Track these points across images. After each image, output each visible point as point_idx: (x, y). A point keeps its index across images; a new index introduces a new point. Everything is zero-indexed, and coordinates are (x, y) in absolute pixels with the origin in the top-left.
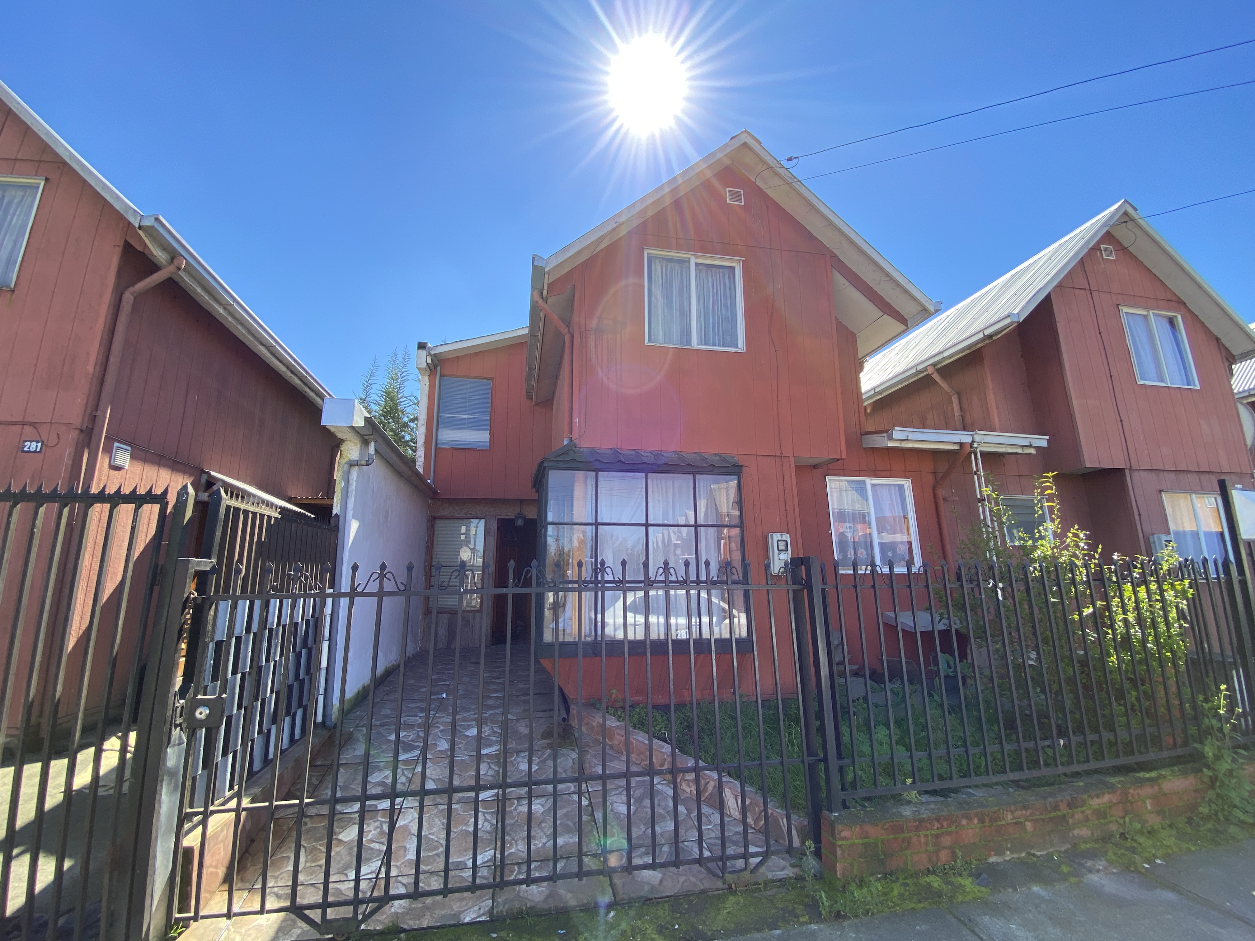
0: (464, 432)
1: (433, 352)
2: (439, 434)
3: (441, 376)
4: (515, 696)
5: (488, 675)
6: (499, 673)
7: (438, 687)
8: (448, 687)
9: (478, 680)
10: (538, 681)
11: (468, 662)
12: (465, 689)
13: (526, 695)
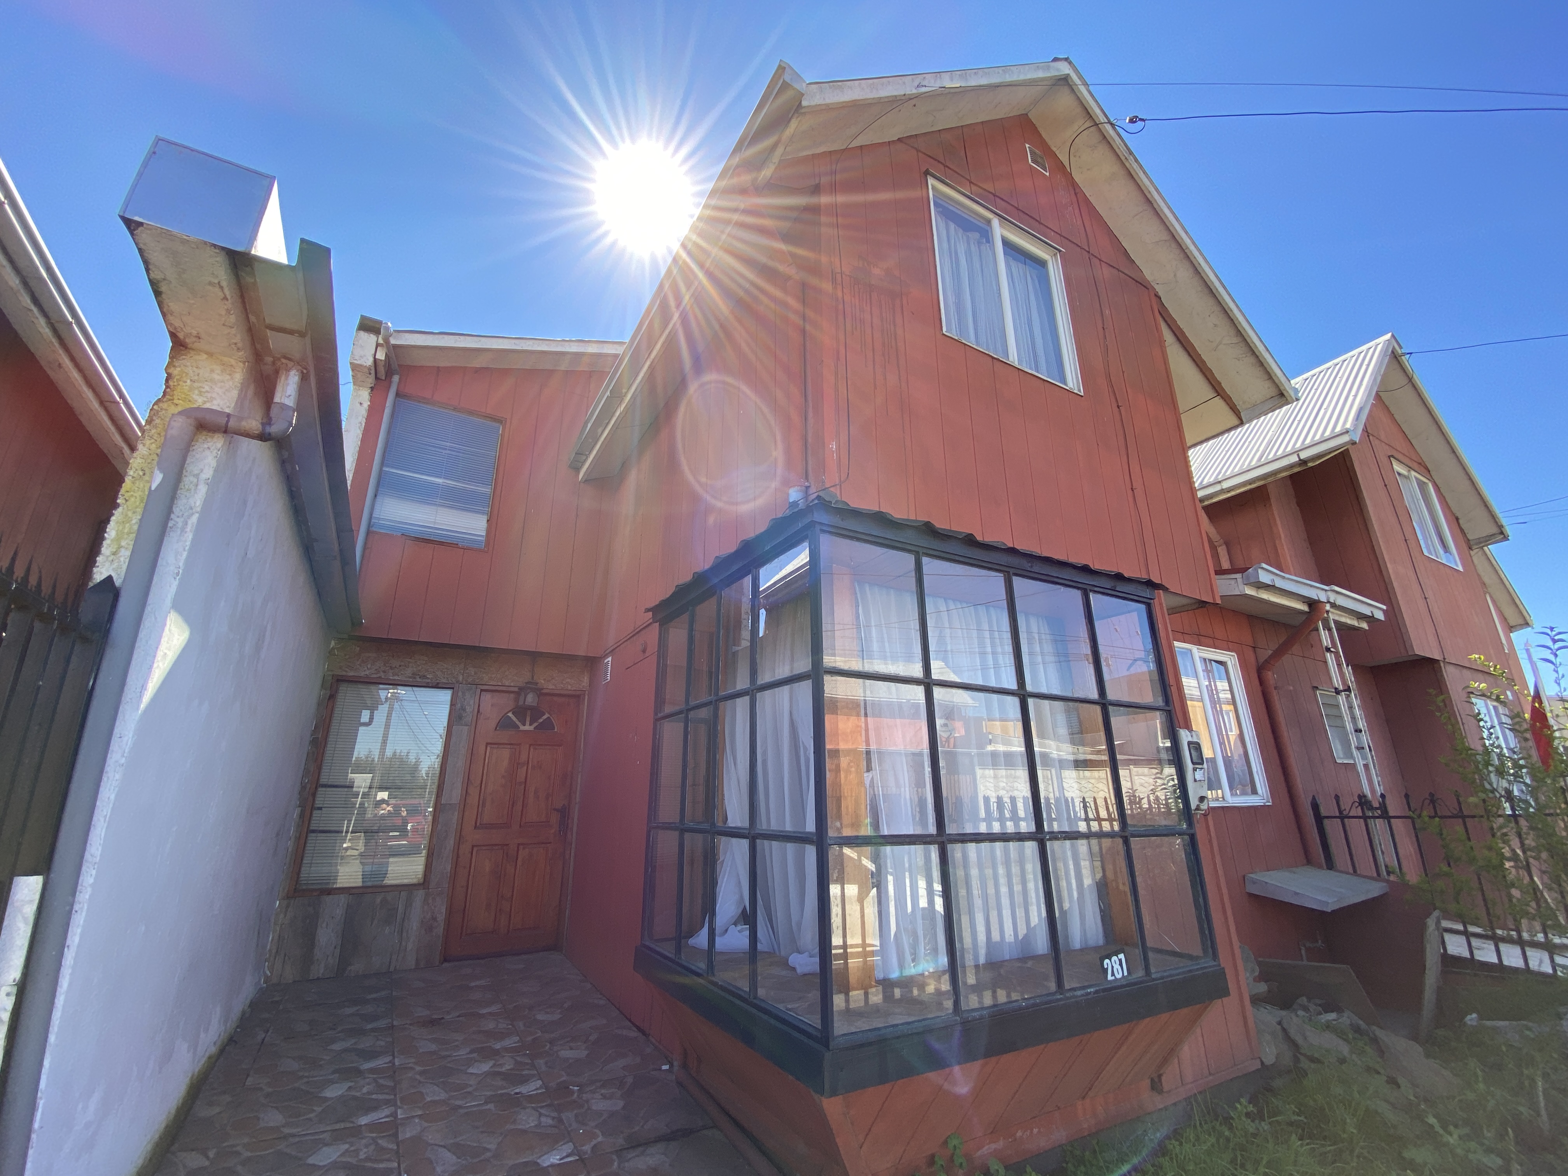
0: (433, 509)
1: (393, 341)
2: (377, 506)
3: (398, 395)
4: (615, 1157)
5: (485, 1067)
6: (512, 1057)
7: (364, 1141)
8: (396, 1135)
9: (469, 1093)
10: (630, 1080)
11: (408, 1022)
12: (452, 1141)
13: (641, 1149)
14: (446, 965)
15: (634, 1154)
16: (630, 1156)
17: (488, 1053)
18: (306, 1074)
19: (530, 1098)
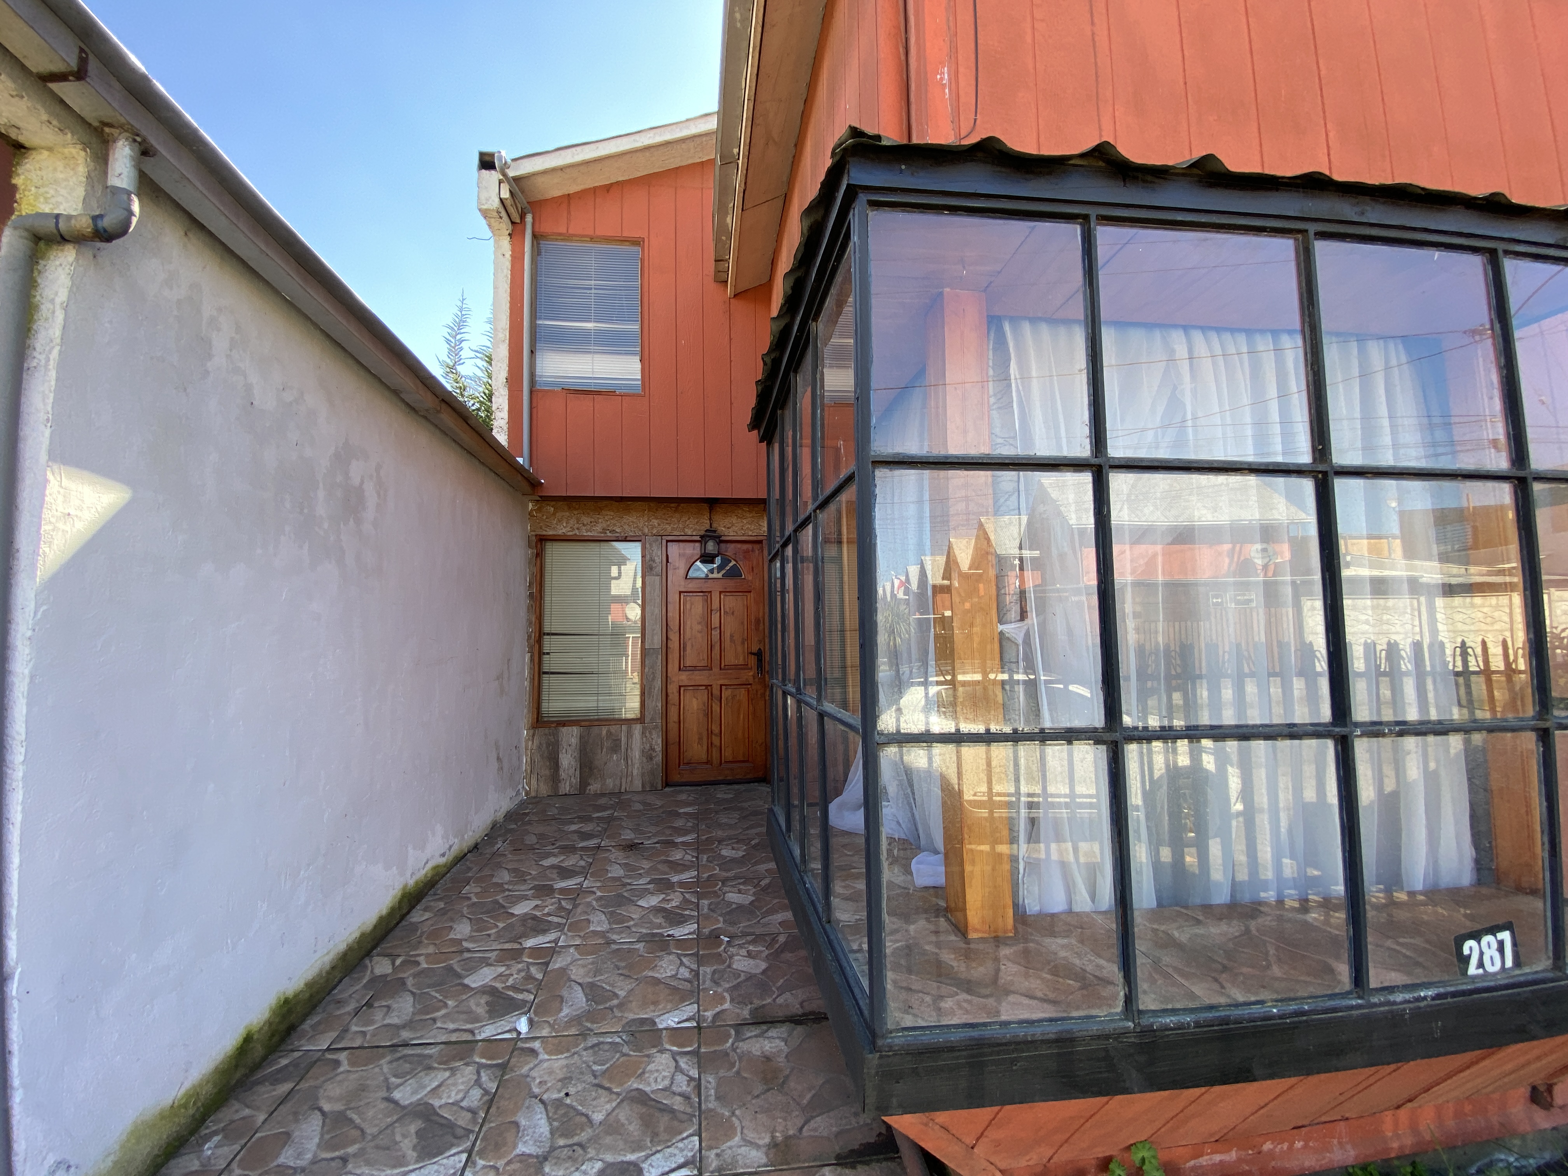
0: (588, 357)
1: (511, 173)
2: (537, 363)
3: (535, 236)
4: (733, 1032)
5: (654, 901)
6: (682, 893)
7: (520, 966)
8: (547, 964)
9: (628, 927)
10: (782, 939)
11: (613, 844)
12: (590, 980)
13: (764, 1027)
14: (667, 789)
15: (753, 1034)
16: (749, 1034)
17: (664, 886)
18: (510, 887)
19: (681, 943)
